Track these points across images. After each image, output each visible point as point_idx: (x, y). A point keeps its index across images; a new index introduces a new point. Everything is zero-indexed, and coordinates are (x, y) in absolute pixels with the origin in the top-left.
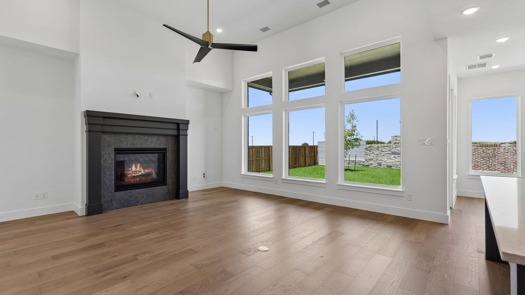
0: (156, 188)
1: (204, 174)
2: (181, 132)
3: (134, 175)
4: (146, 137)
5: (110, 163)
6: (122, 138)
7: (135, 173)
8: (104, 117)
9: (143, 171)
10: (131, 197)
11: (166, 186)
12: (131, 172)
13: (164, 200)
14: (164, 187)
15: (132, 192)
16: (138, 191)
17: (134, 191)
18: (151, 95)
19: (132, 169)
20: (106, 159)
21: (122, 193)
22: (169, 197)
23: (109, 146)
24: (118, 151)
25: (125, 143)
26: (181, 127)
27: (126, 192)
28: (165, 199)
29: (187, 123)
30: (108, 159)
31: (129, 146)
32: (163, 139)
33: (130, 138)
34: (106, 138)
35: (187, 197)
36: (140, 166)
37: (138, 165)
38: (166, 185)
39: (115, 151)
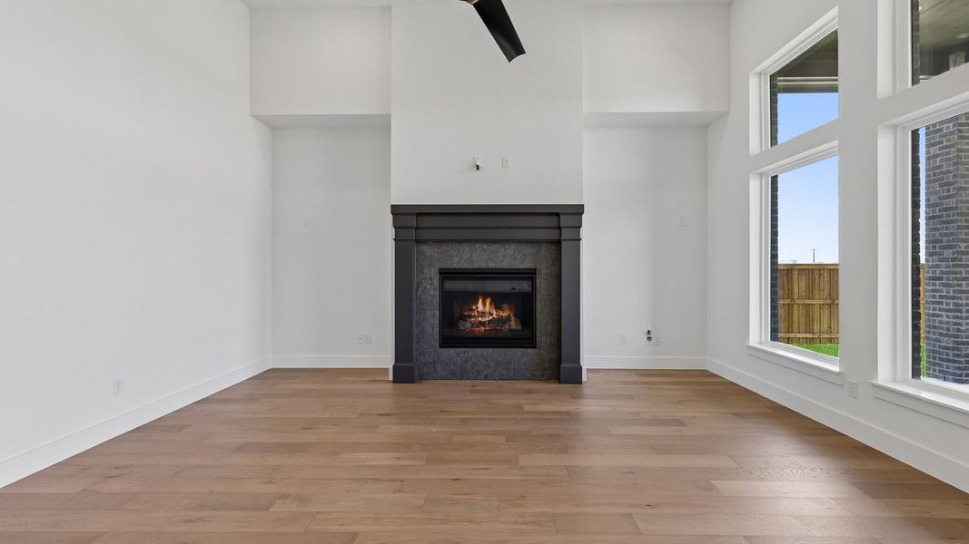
0: (514, 350)
1: (649, 332)
2: (566, 234)
3: (480, 319)
4: (494, 247)
5: (432, 296)
6: (452, 249)
7: (482, 317)
8: (419, 214)
9: (495, 313)
10: (467, 361)
11: (536, 350)
12: (476, 314)
13: (530, 379)
14: (530, 351)
15: (468, 352)
16: (478, 351)
17: (471, 352)
18: (504, 163)
19: (477, 308)
20: (425, 288)
21: (452, 351)
22: (543, 375)
23: (431, 265)
24: (446, 274)
25: (456, 259)
26: (564, 221)
27: (458, 350)
28: (532, 378)
29: (578, 211)
30: (430, 290)
31: (464, 265)
32: (527, 249)
33: (465, 250)
34: (428, 250)
35: (579, 381)
36: (491, 303)
37: (488, 301)
38: (535, 347)
39: (440, 273)
